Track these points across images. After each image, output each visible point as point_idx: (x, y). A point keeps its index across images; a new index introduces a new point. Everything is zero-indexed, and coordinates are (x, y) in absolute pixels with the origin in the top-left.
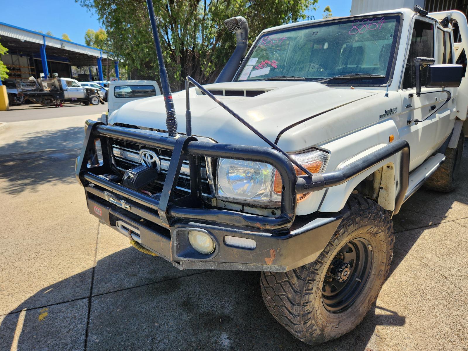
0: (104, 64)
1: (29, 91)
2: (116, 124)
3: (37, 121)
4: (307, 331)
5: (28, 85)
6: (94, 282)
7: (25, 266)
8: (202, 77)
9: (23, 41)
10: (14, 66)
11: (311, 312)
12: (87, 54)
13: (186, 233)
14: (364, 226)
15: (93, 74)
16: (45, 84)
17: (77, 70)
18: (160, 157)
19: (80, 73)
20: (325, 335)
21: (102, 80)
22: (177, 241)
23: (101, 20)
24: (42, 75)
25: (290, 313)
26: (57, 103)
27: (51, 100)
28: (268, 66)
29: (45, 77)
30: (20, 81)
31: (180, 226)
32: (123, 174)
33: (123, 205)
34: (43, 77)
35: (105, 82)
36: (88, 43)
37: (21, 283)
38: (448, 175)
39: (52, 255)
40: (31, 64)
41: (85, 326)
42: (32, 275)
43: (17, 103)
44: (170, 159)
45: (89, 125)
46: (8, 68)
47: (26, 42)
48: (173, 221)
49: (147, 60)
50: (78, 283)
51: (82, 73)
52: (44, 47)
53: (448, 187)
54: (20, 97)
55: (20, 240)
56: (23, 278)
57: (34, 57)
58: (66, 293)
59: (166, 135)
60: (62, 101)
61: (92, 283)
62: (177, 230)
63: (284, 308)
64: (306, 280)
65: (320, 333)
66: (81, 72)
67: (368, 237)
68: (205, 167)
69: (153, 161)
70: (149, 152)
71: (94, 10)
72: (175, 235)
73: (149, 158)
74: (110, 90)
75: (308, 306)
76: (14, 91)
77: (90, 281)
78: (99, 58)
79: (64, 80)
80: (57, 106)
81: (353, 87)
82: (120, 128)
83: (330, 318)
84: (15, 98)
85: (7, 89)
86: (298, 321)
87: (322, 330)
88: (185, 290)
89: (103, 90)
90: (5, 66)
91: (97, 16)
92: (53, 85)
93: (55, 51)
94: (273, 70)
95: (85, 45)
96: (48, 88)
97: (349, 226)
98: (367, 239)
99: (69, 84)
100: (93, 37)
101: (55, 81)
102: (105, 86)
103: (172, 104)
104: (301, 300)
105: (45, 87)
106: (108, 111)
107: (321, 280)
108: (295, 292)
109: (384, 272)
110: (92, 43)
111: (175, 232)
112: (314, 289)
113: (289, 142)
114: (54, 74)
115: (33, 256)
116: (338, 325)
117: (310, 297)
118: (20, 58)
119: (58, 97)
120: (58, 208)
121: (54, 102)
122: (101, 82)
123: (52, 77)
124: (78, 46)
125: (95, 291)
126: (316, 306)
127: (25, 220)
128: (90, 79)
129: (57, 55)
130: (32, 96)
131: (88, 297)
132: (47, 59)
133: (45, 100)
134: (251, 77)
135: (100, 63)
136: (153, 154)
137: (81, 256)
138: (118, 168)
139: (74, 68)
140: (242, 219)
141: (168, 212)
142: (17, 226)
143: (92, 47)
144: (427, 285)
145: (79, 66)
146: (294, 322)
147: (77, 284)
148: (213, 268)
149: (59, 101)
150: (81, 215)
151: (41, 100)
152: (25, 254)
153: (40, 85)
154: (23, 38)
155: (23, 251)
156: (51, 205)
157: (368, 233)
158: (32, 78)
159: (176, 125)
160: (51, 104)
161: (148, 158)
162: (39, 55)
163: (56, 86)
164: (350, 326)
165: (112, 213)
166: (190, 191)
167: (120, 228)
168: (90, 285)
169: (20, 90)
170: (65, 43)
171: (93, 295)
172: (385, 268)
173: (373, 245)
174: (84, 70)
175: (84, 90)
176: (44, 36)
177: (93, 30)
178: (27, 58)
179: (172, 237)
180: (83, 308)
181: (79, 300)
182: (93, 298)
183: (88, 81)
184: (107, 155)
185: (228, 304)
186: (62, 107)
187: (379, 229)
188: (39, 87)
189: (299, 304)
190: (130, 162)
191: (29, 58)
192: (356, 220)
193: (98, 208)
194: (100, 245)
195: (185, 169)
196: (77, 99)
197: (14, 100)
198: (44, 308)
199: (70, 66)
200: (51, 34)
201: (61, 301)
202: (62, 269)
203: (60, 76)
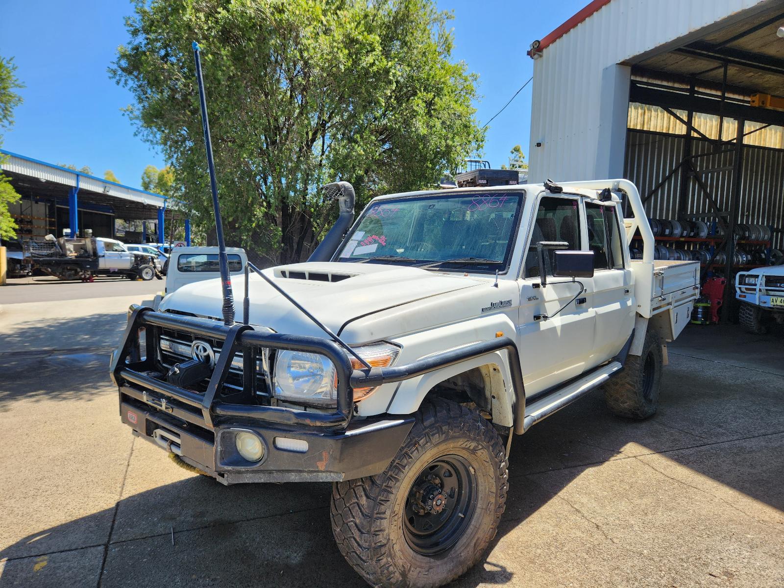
0: (168, 218)
1: (43, 255)
2: (168, 311)
3: (50, 303)
4: (382, 572)
5: (41, 247)
6: (115, 526)
7: (18, 506)
8: (313, 243)
9: (44, 181)
10: (22, 216)
11: (386, 544)
12: (143, 202)
13: (233, 436)
14: (454, 438)
15: (149, 231)
16: (70, 246)
17: (123, 225)
18: (214, 349)
19: (128, 230)
20: (408, 583)
21: (162, 242)
22: (221, 445)
23: (170, 162)
24: (67, 231)
25: (359, 545)
26: (85, 276)
27: (76, 270)
28: (375, 242)
29: (72, 235)
30: (31, 241)
31: (226, 426)
32: (167, 370)
33: (163, 406)
34: (67, 235)
35: (166, 245)
36: (146, 186)
37: (11, 527)
38: (635, 393)
39: (58, 492)
40: (51, 215)
41: (97, 577)
42: (28, 517)
43: (19, 274)
44: (220, 350)
45: (134, 311)
46: (16, 222)
47: (48, 183)
48: (217, 421)
49: (231, 219)
50: (92, 528)
51: (131, 230)
52: (76, 190)
53: (638, 412)
54: (27, 265)
55: (14, 472)
56: (15, 520)
57: (57, 204)
58: (75, 540)
59: (222, 323)
60: (93, 273)
61: (112, 528)
62: (221, 432)
63: (352, 539)
64: (377, 499)
65: (401, 579)
66: (129, 228)
67: (465, 454)
68: (261, 360)
69: (206, 354)
70: (203, 344)
71: (160, 148)
72: (220, 438)
73: (202, 351)
74: (173, 257)
75: (381, 536)
76: (19, 256)
77: (109, 525)
78: (161, 208)
79: (101, 241)
80: (85, 280)
81: (466, 274)
82: (172, 316)
83: (416, 560)
84: (18, 265)
85: (7, 251)
86: (368, 557)
87: (404, 574)
88: (241, 537)
89: (162, 257)
90: (13, 220)
91: (162, 156)
92: (83, 247)
93: (93, 197)
94: (381, 247)
95: (142, 189)
96: (73, 252)
97: (433, 435)
98: (465, 457)
99: (109, 246)
100: (155, 178)
101: (88, 242)
102: (166, 250)
103: (230, 291)
104: (370, 528)
105: (69, 250)
106: (166, 292)
107: (397, 503)
108: (363, 516)
109: (495, 506)
110: (152, 186)
111: (220, 435)
112: (388, 513)
113: (352, 334)
114: (86, 230)
115: (32, 493)
116: (428, 571)
117: (382, 523)
118: (35, 205)
119: (88, 266)
120: (72, 431)
121: (81, 273)
122: (160, 245)
123: (82, 235)
124: (130, 190)
125: (115, 538)
126: (391, 538)
127: (22, 447)
128: (142, 239)
129: (94, 202)
130: (46, 264)
131: (104, 545)
132: (78, 207)
133: (66, 271)
134: (354, 254)
135: (162, 216)
136: (207, 346)
137: (101, 494)
138: (164, 365)
139: (119, 223)
140: (292, 416)
141: (212, 410)
142: (10, 454)
143: (151, 192)
144: (570, 535)
145: (127, 219)
146: (364, 558)
147: (90, 529)
148: (262, 481)
149: (89, 273)
150: (106, 442)
151: (60, 270)
152: (19, 490)
153: (62, 247)
154: (44, 176)
155: (17, 487)
156: (63, 426)
157: (464, 448)
158: (50, 237)
159: (233, 313)
160: (76, 277)
161: (200, 351)
162: (67, 201)
163: (88, 250)
164: (445, 575)
165: (150, 418)
166: (242, 389)
167: (158, 440)
168: (109, 530)
169: (28, 254)
170: (111, 186)
171: (111, 542)
172: (496, 500)
173: (475, 467)
174: (134, 225)
175: (131, 257)
176: (78, 176)
177: (155, 167)
178: (46, 205)
179: (217, 441)
180: (96, 558)
181: (92, 548)
182: (111, 546)
183: (140, 243)
184: (152, 347)
185: (296, 555)
186: (93, 282)
187: (478, 444)
188: (60, 250)
189: (368, 532)
190: (179, 357)
191: (49, 204)
192: (442, 429)
193: (134, 415)
194: (129, 481)
195: (238, 363)
196: (119, 270)
197: (15, 269)
198: (42, 556)
199: (114, 218)
200: (89, 170)
201: (67, 548)
202: (72, 510)
203: (95, 234)
